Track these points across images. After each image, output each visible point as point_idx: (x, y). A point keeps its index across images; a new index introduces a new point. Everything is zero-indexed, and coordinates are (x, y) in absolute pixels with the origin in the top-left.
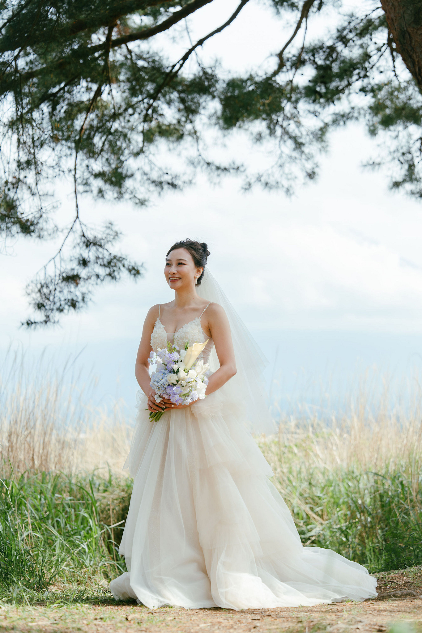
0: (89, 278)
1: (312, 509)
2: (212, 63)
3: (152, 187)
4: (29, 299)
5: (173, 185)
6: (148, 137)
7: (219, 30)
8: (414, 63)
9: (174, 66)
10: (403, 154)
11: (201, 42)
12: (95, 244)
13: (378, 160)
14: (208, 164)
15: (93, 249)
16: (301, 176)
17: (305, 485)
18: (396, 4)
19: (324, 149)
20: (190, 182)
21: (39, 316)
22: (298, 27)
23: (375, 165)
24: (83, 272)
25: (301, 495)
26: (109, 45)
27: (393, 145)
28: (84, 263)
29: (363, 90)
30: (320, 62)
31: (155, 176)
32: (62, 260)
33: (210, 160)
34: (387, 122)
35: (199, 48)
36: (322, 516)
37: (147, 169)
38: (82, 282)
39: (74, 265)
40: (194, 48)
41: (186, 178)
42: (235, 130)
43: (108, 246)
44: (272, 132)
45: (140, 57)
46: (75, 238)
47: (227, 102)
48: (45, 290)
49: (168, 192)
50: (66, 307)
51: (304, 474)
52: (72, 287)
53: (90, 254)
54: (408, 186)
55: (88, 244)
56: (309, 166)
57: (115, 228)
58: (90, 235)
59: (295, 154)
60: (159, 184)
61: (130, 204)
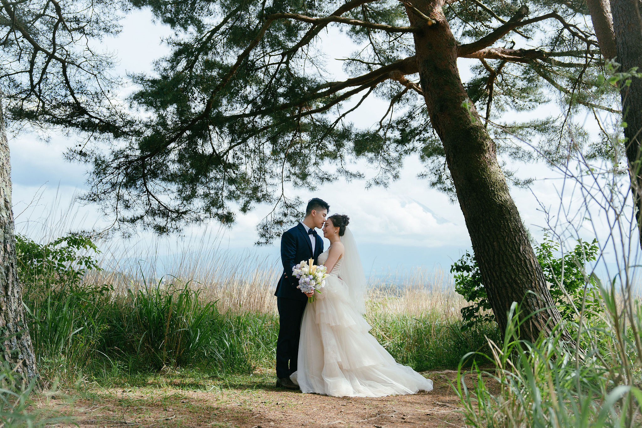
0: (288, 222)
1: (385, 334)
2: (349, 125)
3: (319, 180)
4: (258, 232)
5: (328, 179)
6: (322, 157)
7: (352, 110)
8: (439, 130)
9: (331, 125)
10: (437, 171)
11: (344, 115)
12: (290, 207)
13: (425, 174)
14: (346, 172)
15: (290, 209)
16: (391, 177)
17: (383, 322)
18: (432, 102)
19: (400, 166)
20: (336, 178)
21: (263, 240)
22: (389, 110)
23: (422, 176)
24: (285, 220)
25: (380, 326)
26: (301, 115)
27: (432, 166)
28: (285, 215)
29: (419, 140)
30: (401, 128)
31: (320, 175)
32: (274, 214)
33: (347, 170)
34: (429, 155)
35: (343, 118)
36: (390, 338)
37: (317, 171)
38: (284, 224)
39: (281, 216)
40: (341, 118)
41: (334, 177)
42: (361, 156)
43: (296, 208)
44: (376, 158)
45: (317, 121)
46: (281, 204)
47: (357, 143)
48: (265, 228)
49: (326, 183)
50: (275, 236)
51: (382, 317)
52: (279, 227)
53: (289, 211)
54: (439, 186)
55: (288, 206)
56: (394, 173)
57: (300, 200)
58: (288, 203)
59: (388, 168)
60: (322, 179)
61: (307, 189)
